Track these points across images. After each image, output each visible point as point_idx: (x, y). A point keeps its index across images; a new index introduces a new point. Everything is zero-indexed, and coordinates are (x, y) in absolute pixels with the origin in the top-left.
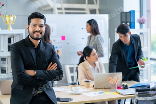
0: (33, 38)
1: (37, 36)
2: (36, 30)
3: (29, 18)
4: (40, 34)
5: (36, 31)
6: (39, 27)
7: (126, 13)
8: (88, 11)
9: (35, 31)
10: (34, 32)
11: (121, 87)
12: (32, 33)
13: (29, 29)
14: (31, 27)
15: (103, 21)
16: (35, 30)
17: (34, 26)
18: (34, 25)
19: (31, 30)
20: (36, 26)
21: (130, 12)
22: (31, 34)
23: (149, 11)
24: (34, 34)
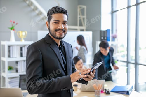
0: (55, 37)
1: (60, 35)
2: (59, 27)
3: (50, 13)
4: (64, 32)
5: (59, 30)
6: (62, 25)
7: (104, 31)
8: (79, 30)
9: (57, 29)
10: (56, 31)
11: (103, 91)
12: (54, 31)
13: (49, 26)
14: (52, 23)
15: (88, 36)
16: (57, 27)
17: (56, 23)
18: (56, 21)
19: (52, 27)
20: (58, 23)
21: (107, 30)
22: (52, 33)
23: (116, 30)
24: (56, 32)
